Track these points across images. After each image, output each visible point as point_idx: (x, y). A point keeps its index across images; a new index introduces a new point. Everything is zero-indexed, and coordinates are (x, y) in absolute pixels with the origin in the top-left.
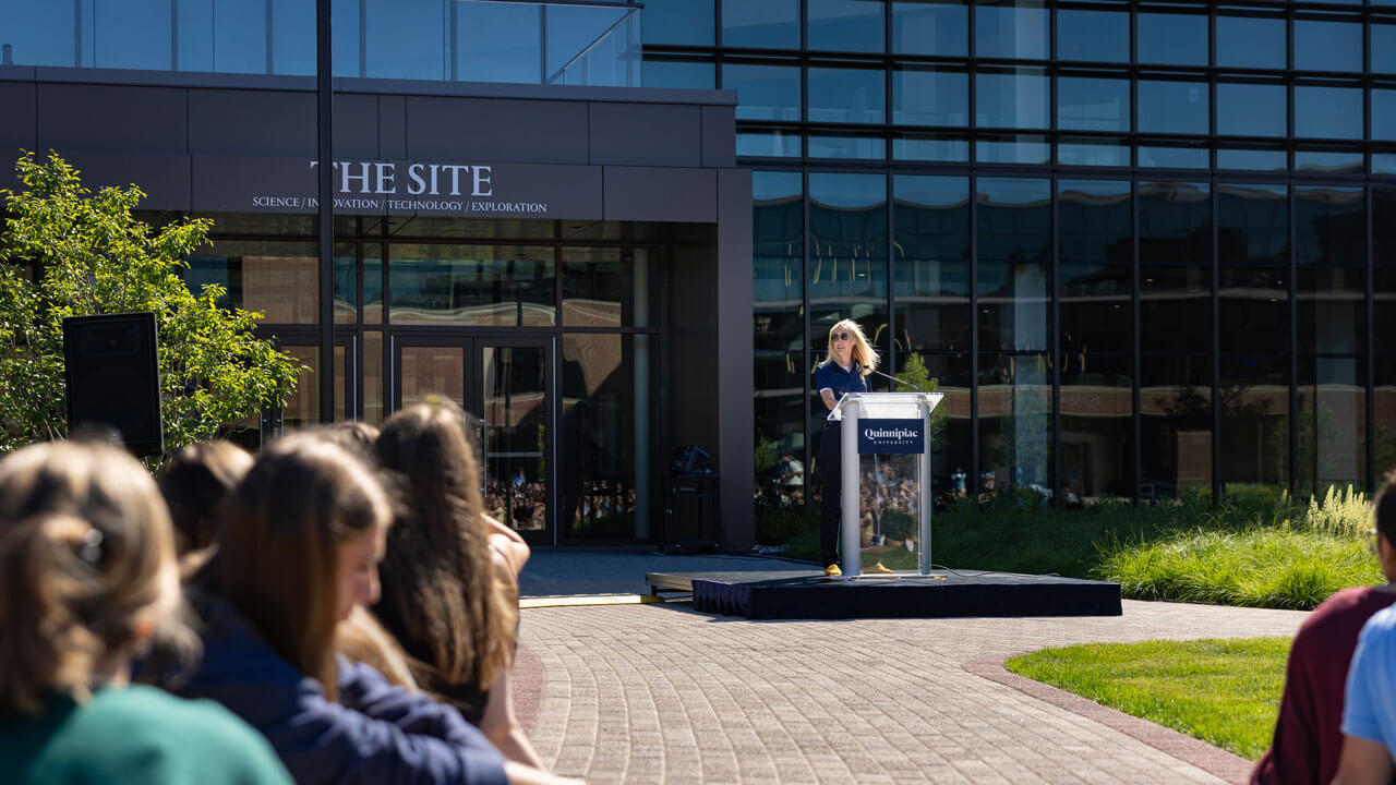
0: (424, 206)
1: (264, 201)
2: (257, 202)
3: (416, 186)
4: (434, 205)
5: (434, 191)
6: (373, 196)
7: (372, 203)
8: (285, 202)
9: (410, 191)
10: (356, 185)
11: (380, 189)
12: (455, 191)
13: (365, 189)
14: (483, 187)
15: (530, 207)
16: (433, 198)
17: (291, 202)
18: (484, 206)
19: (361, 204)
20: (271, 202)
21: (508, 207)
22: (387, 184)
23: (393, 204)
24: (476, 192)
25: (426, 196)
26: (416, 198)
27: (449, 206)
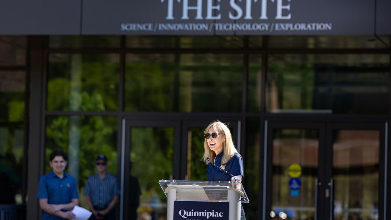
0: (241, 27)
1: (129, 27)
2: (124, 27)
3: (235, 13)
4: (248, 27)
5: (248, 16)
6: (204, 21)
7: (204, 27)
8: (142, 27)
9: (231, 17)
10: (192, 13)
11: (209, 16)
12: (264, 16)
13: (199, 16)
14: (285, 13)
15: (319, 27)
16: (248, 21)
17: (147, 27)
18: (285, 27)
19: (196, 27)
20: (133, 27)
21: (302, 27)
22: (215, 13)
23: (219, 27)
24: (279, 16)
25: (242, 20)
26: (235, 22)
27: (259, 27)
